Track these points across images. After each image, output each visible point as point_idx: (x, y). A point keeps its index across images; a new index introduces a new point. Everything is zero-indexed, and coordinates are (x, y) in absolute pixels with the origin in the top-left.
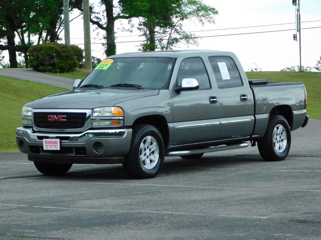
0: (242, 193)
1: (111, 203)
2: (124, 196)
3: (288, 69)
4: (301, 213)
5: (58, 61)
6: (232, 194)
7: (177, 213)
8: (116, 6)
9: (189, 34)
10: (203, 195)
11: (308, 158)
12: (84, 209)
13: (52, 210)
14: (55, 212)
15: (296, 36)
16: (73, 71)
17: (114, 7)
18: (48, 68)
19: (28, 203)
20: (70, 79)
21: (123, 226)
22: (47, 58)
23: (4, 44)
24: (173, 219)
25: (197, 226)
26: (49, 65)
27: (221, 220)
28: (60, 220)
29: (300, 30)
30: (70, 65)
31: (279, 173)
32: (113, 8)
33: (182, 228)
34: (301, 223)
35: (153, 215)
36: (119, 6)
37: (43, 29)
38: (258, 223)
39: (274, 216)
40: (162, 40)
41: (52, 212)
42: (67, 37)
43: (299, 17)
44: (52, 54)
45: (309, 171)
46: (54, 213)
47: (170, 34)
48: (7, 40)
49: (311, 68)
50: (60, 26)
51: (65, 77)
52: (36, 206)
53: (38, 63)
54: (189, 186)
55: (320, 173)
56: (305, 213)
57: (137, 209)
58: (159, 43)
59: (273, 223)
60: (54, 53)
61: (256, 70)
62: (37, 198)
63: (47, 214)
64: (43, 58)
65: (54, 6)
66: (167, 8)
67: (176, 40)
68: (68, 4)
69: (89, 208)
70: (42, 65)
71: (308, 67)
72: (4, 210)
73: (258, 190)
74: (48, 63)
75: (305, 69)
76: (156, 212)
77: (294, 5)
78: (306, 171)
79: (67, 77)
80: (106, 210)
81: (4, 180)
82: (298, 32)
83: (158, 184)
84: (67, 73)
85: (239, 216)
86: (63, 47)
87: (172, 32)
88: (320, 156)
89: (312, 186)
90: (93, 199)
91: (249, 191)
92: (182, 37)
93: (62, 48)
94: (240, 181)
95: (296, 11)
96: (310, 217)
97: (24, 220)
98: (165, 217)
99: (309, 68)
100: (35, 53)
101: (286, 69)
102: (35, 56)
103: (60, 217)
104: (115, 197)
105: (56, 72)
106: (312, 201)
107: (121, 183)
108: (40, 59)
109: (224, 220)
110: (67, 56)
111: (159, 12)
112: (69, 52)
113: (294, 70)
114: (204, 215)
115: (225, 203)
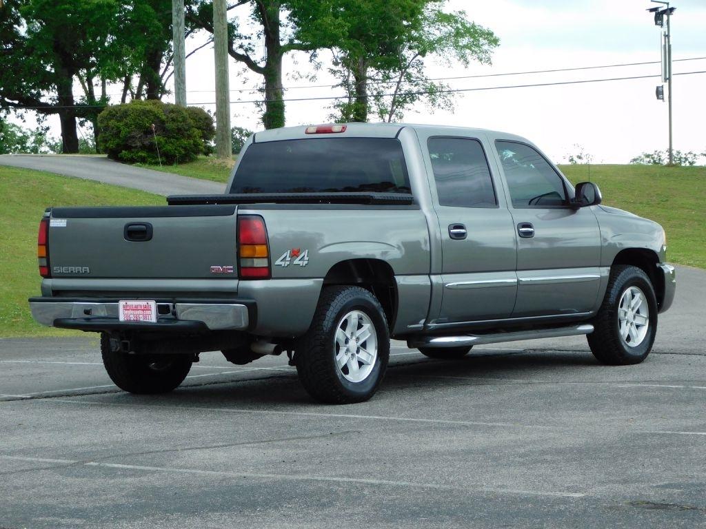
0: (534, 436)
1: (253, 458)
2: (282, 440)
3: (648, 156)
4: (657, 487)
5: (161, 140)
6: (512, 438)
7: (392, 482)
8: (286, 23)
9: (437, 83)
10: (451, 441)
11: (678, 357)
12: (193, 471)
13: (125, 474)
14: (131, 476)
15: (663, 91)
16: (192, 160)
17: (280, 25)
18: (140, 154)
19: (75, 456)
20: (185, 178)
21: (272, 511)
22: (138, 134)
23: (50, 102)
24: (381, 496)
25: (432, 513)
26: (141, 147)
27: (484, 500)
28: (139, 497)
29: (669, 79)
30: (185, 148)
31: (616, 390)
32: (280, 28)
33: (400, 518)
34: (655, 510)
35: (339, 485)
36: (292, 24)
37: (131, 70)
38: (562, 507)
39: (598, 491)
40: (381, 96)
41: (125, 476)
42: (179, 89)
43: (668, 51)
44: (147, 125)
45: (680, 386)
46: (129, 480)
47: (399, 82)
48: (57, 93)
49: (695, 155)
50: (168, 64)
51: (175, 173)
52: (92, 463)
53: (118, 144)
54: (421, 420)
55: (703, 391)
56: (666, 486)
57: (307, 472)
58: (374, 102)
59: (595, 508)
60: (153, 123)
61: (580, 157)
62: (95, 445)
63: (113, 481)
64: (129, 133)
65: (156, 22)
66: (392, 29)
67: (411, 96)
68: (183, 20)
69: (205, 468)
70: (128, 148)
71: (690, 153)
72: (23, 470)
73: (568, 429)
74: (139, 144)
75: (683, 156)
76: (346, 479)
77: (659, 25)
78: (674, 386)
79: (178, 173)
80: (240, 474)
81: (29, 401)
82: (665, 81)
83: (357, 414)
84: (179, 166)
85: (523, 491)
86: (172, 111)
87: (403, 80)
88: (705, 353)
89: (684, 423)
90: (215, 447)
91: (549, 431)
92: (422, 91)
93: (170, 113)
94: (530, 409)
95: (663, 37)
96: (676, 496)
97: (63, 495)
98: (366, 492)
99: (692, 155)
100: (112, 123)
101: (643, 156)
102: (113, 128)
103: (140, 488)
104: (262, 444)
105: (157, 163)
106: (683, 457)
107: (277, 410)
108: (122, 134)
109: (490, 500)
110: (179, 129)
111: (374, 37)
112: (184, 120)
113: (660, 159)
114: (448, 487)
115: (495, 459)
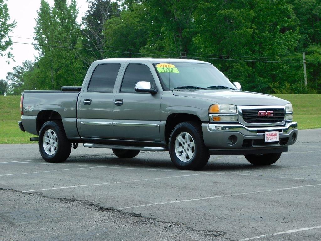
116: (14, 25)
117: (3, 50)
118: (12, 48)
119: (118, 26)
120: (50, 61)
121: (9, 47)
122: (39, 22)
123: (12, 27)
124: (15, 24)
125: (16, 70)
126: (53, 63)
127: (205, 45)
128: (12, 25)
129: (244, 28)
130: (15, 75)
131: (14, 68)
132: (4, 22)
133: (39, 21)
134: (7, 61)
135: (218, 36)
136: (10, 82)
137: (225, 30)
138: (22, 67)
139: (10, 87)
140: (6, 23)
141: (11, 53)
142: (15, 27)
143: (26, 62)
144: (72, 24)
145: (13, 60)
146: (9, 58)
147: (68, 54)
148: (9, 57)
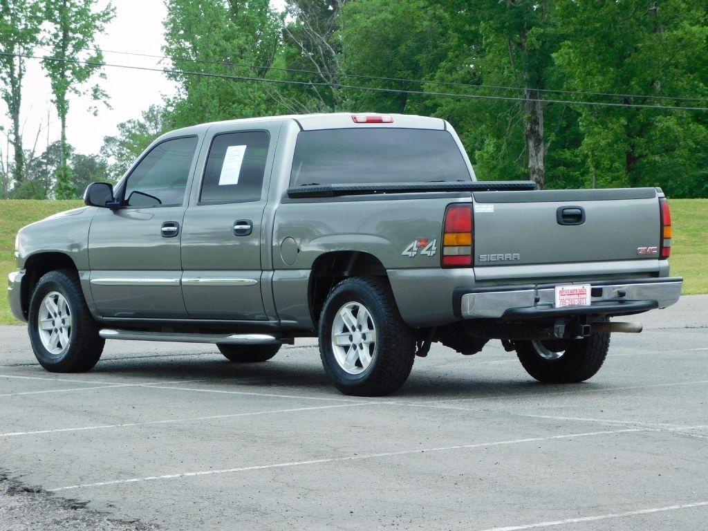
116: (110, 16)
117: (80, 80)
118: (104, 74)
119: (374, 18)
120: (201, 108)
121: (97, 72)
122: (174, 8)
123: (104, 21)
124: (111, 12)
125: (127, 131)
126: (210, 113)
127: (585, 67)
128: (103, 16)
129: (686, 23)
130: (122, 144)
131: (122, 126)
132: (83, 6)
133: (174, 5)
134: (90, 108)
135: (618, 44)
136: (112, 161)
137: (635, 28)
138: (142, 121)
139: (112, 174)
140: (89, 10)
141: (101, 88)
142: (111, 20)
143: (151, 110)
144: (260, 14)
145: (108, 105)
146: (96, 101)
147: (249, 90)
148: (96, 97)
